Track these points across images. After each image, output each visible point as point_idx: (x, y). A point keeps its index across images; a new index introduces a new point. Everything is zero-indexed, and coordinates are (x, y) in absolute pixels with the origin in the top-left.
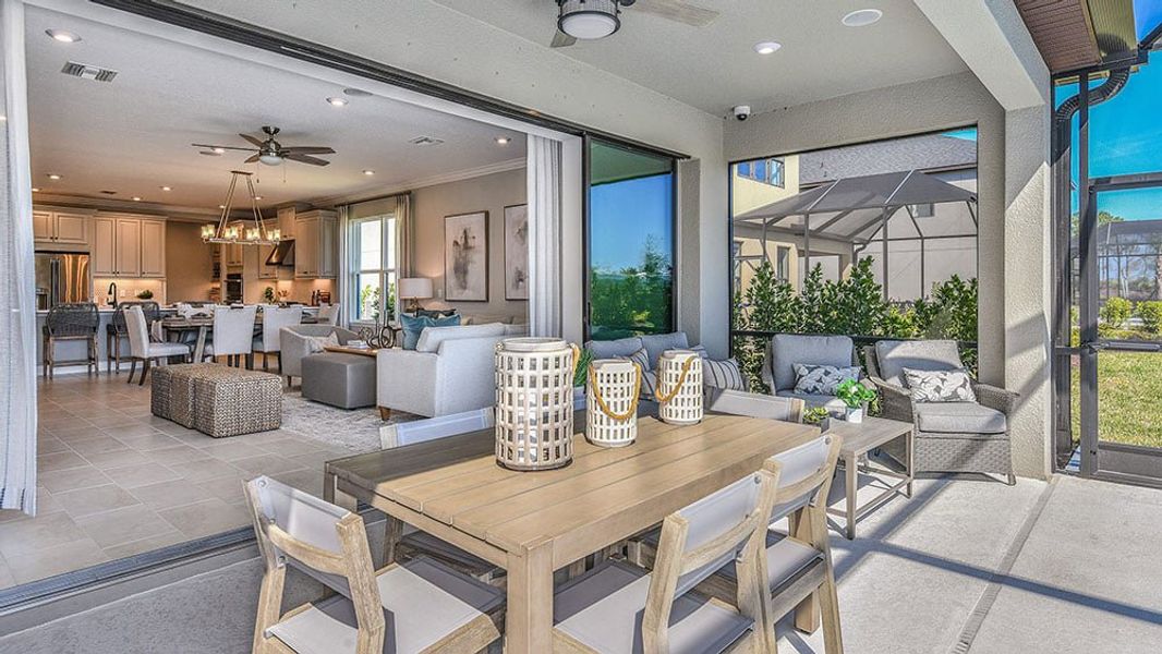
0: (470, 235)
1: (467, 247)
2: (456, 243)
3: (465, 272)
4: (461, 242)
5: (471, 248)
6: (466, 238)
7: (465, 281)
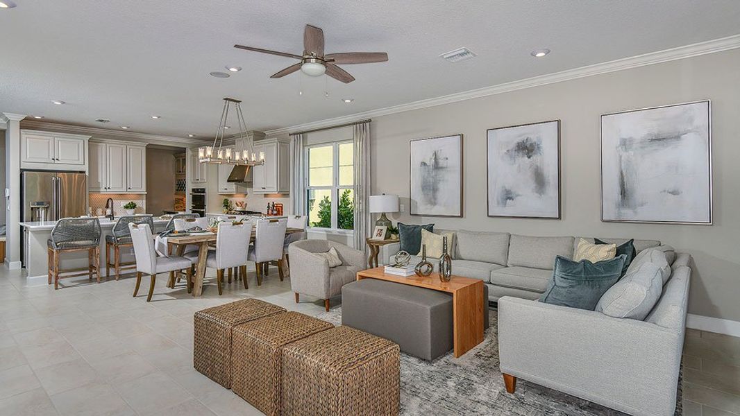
0: (441, 156)
1: (437, 166)
2: (425, 164)
3: (435, 190)
4: (430, 162)
5: (442, 168)
6: (435, 158)
7: (435, 199)
